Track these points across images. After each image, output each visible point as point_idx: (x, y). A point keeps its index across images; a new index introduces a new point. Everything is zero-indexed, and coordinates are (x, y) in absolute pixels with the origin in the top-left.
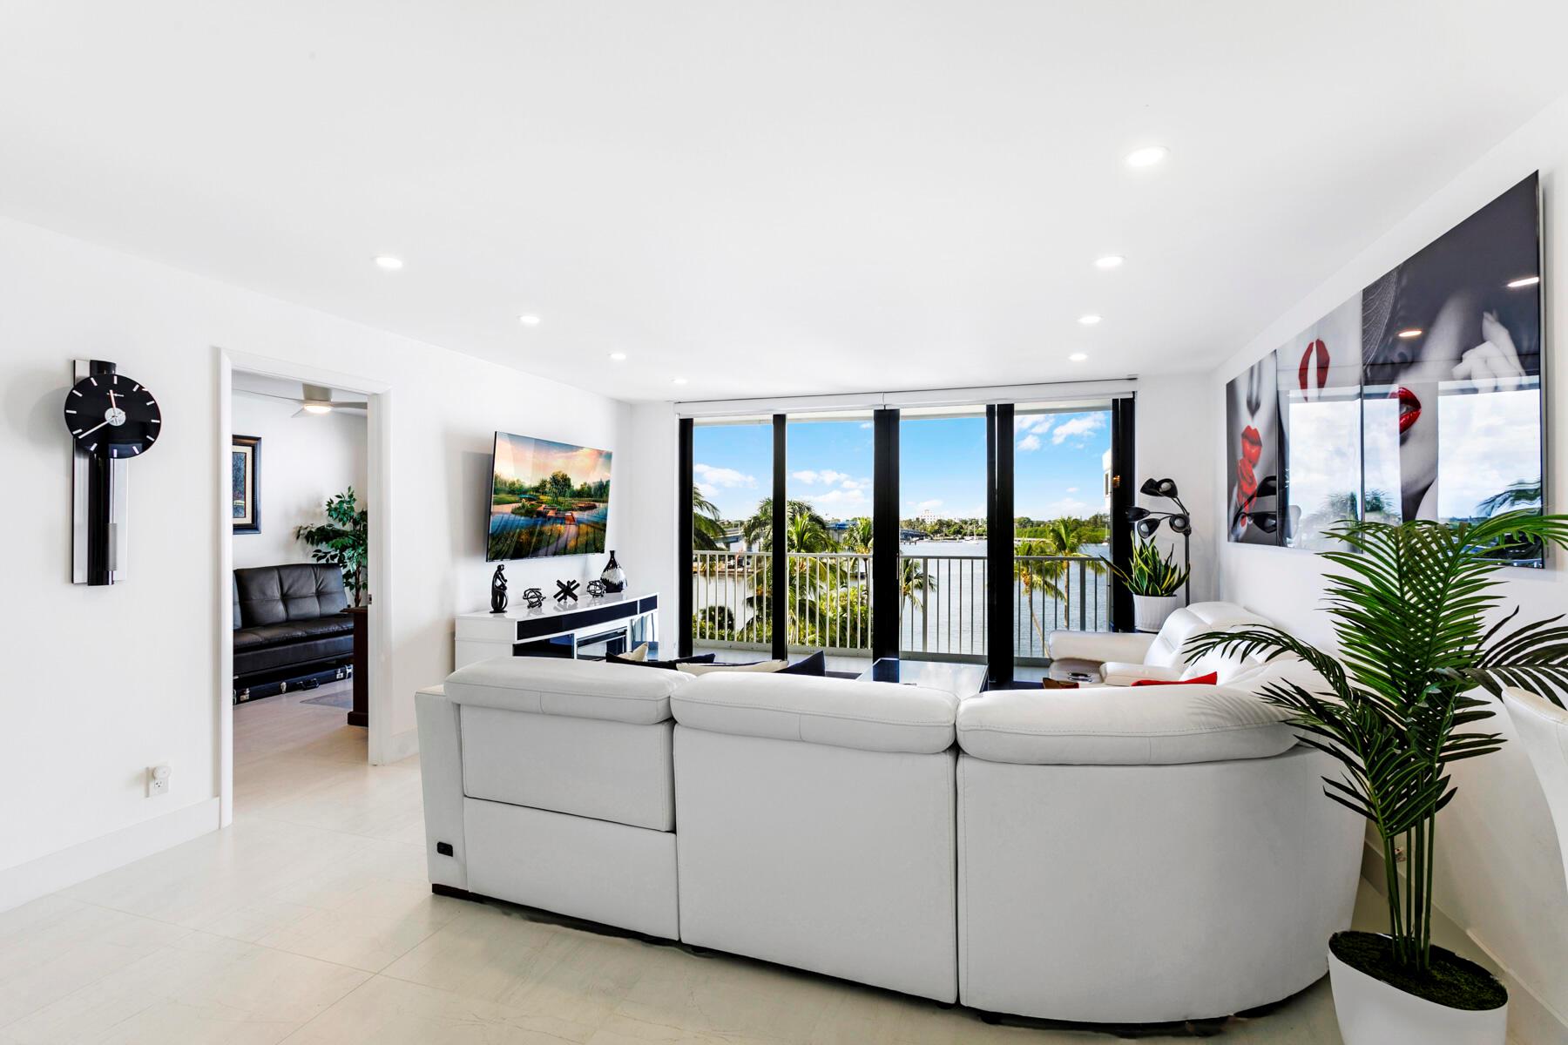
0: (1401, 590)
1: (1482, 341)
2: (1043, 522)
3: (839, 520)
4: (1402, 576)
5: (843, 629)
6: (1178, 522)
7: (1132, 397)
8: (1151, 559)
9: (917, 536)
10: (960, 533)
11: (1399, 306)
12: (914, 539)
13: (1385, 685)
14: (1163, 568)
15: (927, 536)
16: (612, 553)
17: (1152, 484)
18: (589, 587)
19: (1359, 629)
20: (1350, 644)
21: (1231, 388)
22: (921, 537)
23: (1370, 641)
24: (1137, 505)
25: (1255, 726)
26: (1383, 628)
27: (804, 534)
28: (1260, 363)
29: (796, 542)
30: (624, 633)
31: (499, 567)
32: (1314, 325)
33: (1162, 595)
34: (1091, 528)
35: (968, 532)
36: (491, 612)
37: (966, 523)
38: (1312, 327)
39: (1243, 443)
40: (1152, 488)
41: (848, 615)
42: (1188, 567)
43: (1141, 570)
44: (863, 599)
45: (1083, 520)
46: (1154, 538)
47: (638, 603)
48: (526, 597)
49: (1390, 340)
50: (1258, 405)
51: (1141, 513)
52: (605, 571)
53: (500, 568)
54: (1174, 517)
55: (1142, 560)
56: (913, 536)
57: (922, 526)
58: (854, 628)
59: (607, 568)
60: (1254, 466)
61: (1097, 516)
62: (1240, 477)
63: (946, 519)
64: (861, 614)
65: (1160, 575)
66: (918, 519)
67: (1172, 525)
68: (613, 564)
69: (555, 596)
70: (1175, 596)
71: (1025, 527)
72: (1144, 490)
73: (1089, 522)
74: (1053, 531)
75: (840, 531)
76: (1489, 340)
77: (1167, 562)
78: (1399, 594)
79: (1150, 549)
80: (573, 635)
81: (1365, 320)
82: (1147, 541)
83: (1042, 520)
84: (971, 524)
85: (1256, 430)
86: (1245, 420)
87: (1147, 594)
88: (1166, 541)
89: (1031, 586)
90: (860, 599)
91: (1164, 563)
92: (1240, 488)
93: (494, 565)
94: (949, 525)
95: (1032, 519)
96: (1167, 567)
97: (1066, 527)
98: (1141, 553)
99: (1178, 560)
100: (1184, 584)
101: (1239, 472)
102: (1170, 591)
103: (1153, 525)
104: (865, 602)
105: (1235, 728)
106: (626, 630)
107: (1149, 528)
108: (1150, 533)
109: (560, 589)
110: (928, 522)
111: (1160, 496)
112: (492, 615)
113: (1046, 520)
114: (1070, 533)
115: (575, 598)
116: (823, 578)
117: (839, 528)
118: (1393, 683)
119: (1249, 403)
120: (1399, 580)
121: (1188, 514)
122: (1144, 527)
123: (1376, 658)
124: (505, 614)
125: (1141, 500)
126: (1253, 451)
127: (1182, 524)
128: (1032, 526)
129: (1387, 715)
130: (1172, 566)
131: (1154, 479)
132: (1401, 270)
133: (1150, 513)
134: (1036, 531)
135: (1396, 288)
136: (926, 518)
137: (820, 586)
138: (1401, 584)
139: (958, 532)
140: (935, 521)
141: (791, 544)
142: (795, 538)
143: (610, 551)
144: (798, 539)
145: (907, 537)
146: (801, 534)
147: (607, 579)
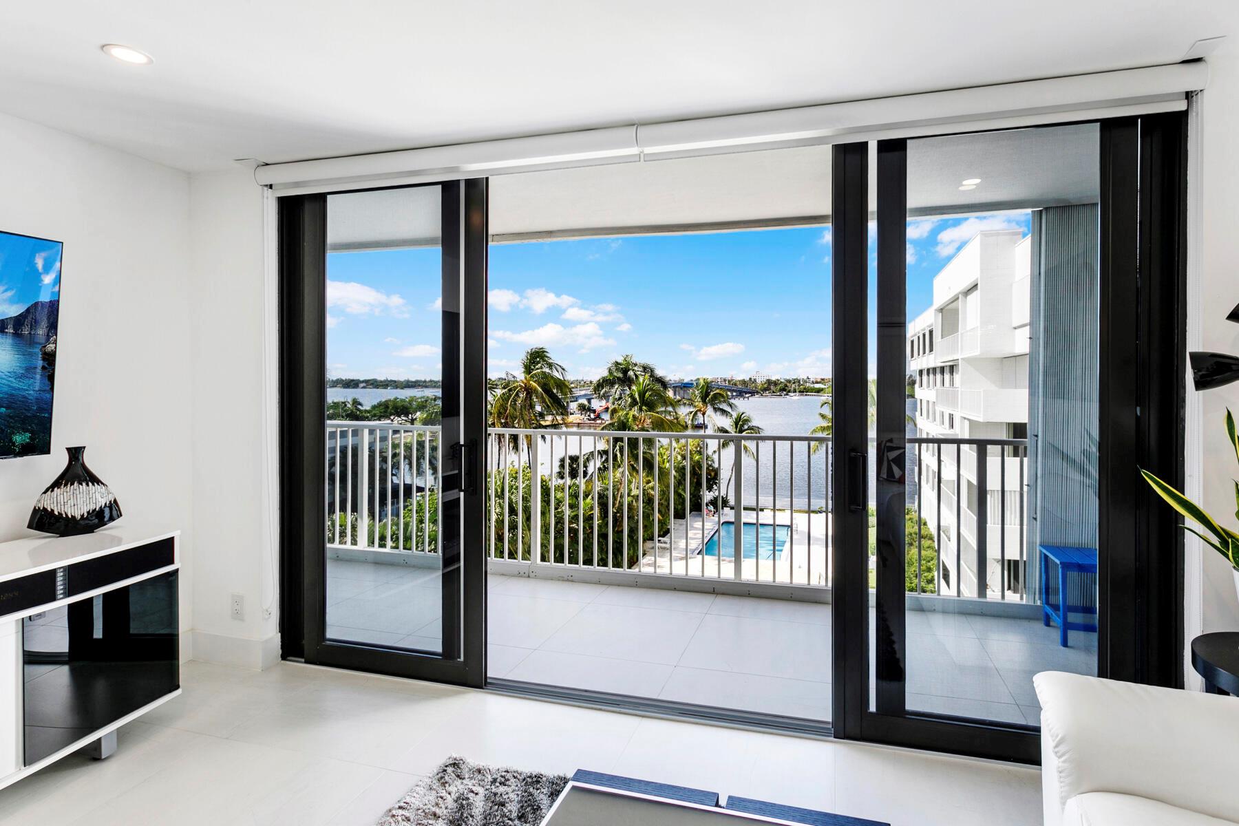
3: (684, 380)
9: (750, 393)
10: (784, 390)
12: (747, 395)
15: (758, 393)
22: (753, 393)
27: (646, 392)
29: (638, 399)
35: (792, 389)
37: (789, 381)
52: (47, 491)
56: (746, 393)
57: (754, 385)
59: (57, 485)
63: (774, 379)
66: (750, 379)
68: (76, 474)
84: (794, 383)
94: (776, 383)
110: (759, 381)
136: (757, 378)
139: (783, 390)
140: (765, 380)
141: (634, 403)
142: (637, 396)
143: (68, 449)
144: (640, 399)
145: (741, 394)
146: (642, 394)
147: (45, 509)
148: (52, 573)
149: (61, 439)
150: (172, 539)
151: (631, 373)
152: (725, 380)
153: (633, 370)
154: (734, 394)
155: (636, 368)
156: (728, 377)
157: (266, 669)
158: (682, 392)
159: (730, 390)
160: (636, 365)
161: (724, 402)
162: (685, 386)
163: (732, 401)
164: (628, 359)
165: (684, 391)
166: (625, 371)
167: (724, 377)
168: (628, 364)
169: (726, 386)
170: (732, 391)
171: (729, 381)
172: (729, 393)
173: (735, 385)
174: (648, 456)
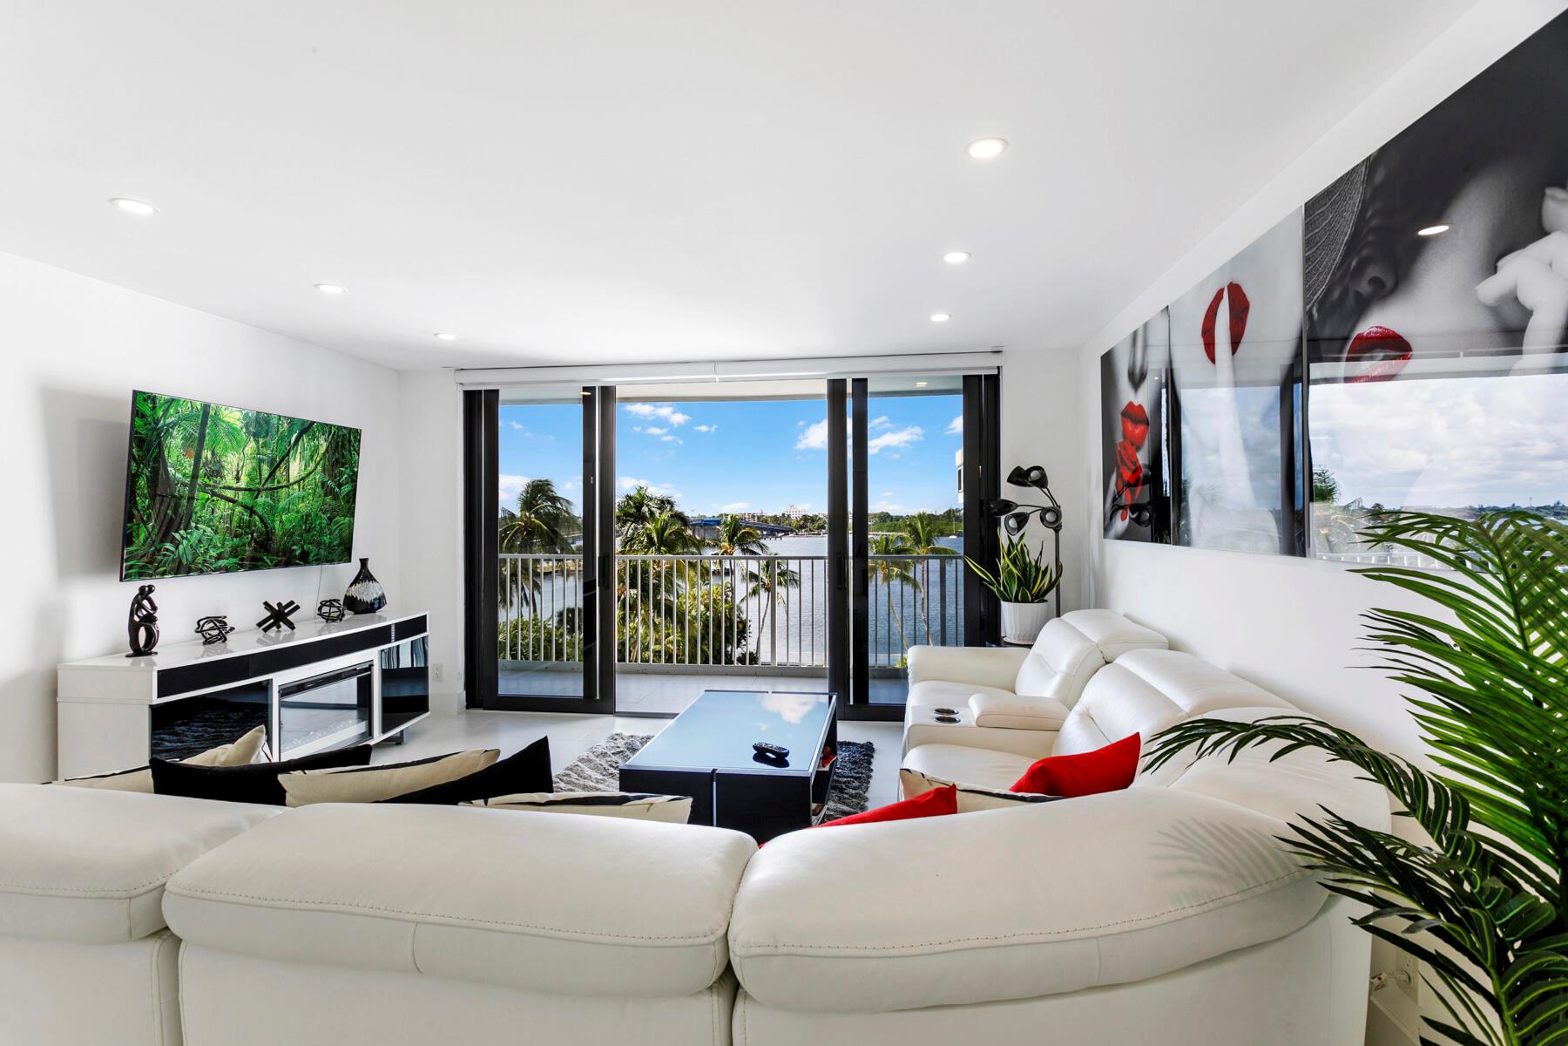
0: (1523, 638)
1: (1541, 232)
2: (901, 517)
3: (705, 516)
4: (1520, 614)
5: (706, 626)
6: (1049, 517)
7: (996, 373)
8: (1019, 558)
9: (782, 531)
11: (1369, 213)
12: (780, 535)
13: (1524, 828)
14: (1033, 570)
15: (792, 531)
16: (364, 562)
17: (1020, 472)
18: (320, 609)
19: (1458, 714)
20: (1443, 743)
21: (1107, 361)
22: (786, 532)
23: (1481, 737)
24: (1002, 497)
25: (1267, 887)
26: (1504, 712)
27: (665, 530)
28: (1146, 325)
29: (656, 539)
30: (370, 668)
31: (142, 589)
32: (1224, 265)
33: (1032, 602)
34: (945, 522)
36: (128, 656)
38: (1222, 269)
39: (1123, 423)
40: (1020, 477)
41: (710, 614)
42: (1059, 567)
43: (1010, 573)
44: (727, 596)
45: (938, 514)
46: (1023, 535)
47: (393, 627)
48: (199, 630)
49: (1354, 263)
50: (1143, 376)
51: (1007, 506)
52: (351, 585)
53: (145, 593)
54: (1045, 511)
55: (1010, 560)
56: (779, 531)
57: (787, 522)
58: (718, 626)
59: (356, 581)
60: (1138, 449)
61: (950, 510)
62: (1119, 462)
63: (811, 515)
64: (726, 612)
65: (1030, 578)
66: (783, 514)
67: (1042, 519)
68: (364, 575)
69: (260, 625)
70: (1046, 601)
71: (885, 521)
72: (1010, 480)
73: (943, 516)
74: (910, 525)
75: (706, 527)
76: (1560, 228)
77: (1037, 562)
78: (1520, 646)
79: (1019, 547)
80: (269, 682)
81: (1309, 243)
82: (1015, 539)
83: (900, 515)
85: (1140, 405)
86: (1127, 395)
87: (1016, 600)
88: (1036, 538)
89: (888, 578)
90: (724, 597)
91: (1034, 564)
92: (1119, 476)
93: (133, 588)
95: (891, 514)
96: (1037, 569)
97: (922, 523)
98: (1009, 553)
99: (1048, 561)
100: (1055, 589)
101: (1119, 458)
102: (1040, 597)
103: (1022, 520)
104: (729, 599)
105: (1238, 898)
106: (371, 666)
107: (1018, 523)
108: (1019, 529)
109: (269, 614)
110: (793, 517)
111: (1030, 486)
112: (131, 660)
113: (904, 515)
114: (927, 527)
115: (291, 625)
116: (681, 575)
117: (705, 525)
118: (1536, 822)
119: (1131, 375)
120: (1518, 621)
121: (1059, 507)
122: (1012, 523)
123: (1499, 773)
124: (153, 658)
125: (1008, 491)
126: (1137, 431)
127: (1053, 517)
128: (891, 521)
129: (1521, 882)
130: (1043, 569)
131: (1022, 466)
132: (1372, 163)
133: (1017, 506)
134: (895, 525)
135: (1365, 189)
137: (678, 585)
138: (1522, 629)
139: (822, 527)
140: (800, 516)
141: (651, 542)
142: (654, 535)
143: (361, 560)
144: (658, 537)
145: (772, 533)
146: (661, 532)
147: (353, 597)
148: (389, 626)
149: (356, 555)
150: (425, 616)
151: (645, 509)
152: (753, 517)
153: (648, 505)
154: (765, 533)
155: (651, 504)
156: (757, 512)
157: (459, 713)
158: (702, 531)
159: (759, 529)
160: (651, 499)
161: (754, 542)
162: (707, 524)
163: (762, 541)
164: (642, 492)
165: (705, 530)
166: (639, 506)
167: (752, 512)
168: (643, 497)
169: (754, 524)
170: (762, 529)
171: (758, 518)
172: (759, 532)
173: (766, 521)
174: (668, 603)
